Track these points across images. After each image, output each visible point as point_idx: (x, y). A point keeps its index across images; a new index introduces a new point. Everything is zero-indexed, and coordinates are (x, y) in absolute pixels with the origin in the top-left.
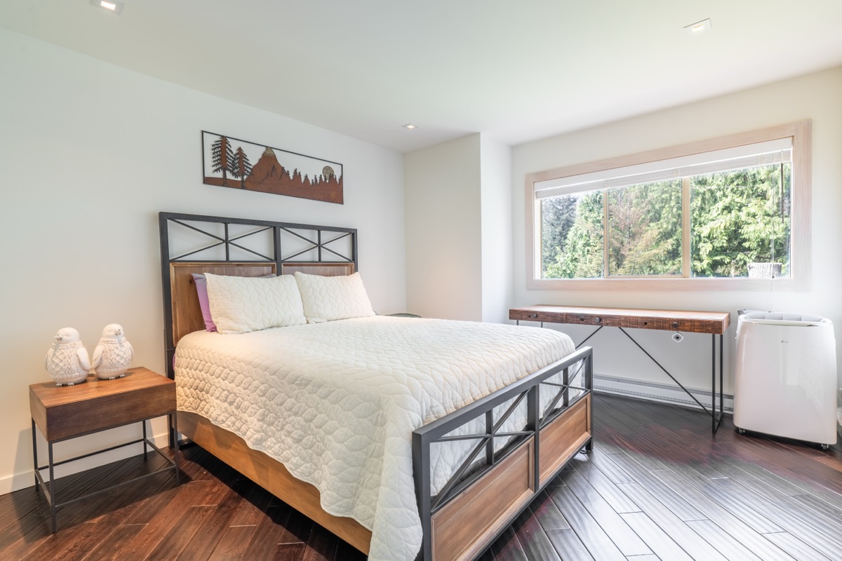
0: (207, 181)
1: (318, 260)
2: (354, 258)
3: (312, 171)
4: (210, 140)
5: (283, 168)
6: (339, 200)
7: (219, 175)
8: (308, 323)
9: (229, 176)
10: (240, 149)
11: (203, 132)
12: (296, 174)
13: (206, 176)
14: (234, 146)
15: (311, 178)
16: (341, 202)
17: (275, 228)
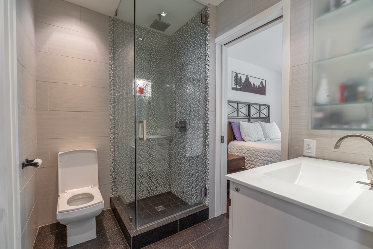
0: (233, 89)
1: (259, 117)
2: (269, 116)
3: (257, 84)
4: (234, 74)
5: (250, 83)
6: (264, 94)
7: (235, 87)
8: (265, 140)
9: (238, 87)
10: (240, 77)
11: (232, 72)
12: (254, 85)
13: (233, 87)
14: (239, 76)
15: (257, 86)
16: (265, 95)
17: (249, 105)
